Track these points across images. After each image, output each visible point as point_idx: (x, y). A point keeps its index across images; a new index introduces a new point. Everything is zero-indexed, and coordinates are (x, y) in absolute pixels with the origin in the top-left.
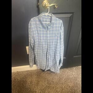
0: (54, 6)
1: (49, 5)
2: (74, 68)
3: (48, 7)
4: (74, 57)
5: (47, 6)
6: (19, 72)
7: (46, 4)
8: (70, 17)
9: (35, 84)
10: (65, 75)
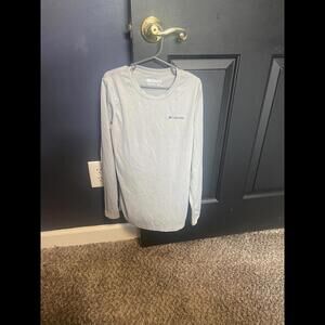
0: (176, 34)
2: (247, 236)
3: (159, 38)
4: (246, 197)
5: (155, 33)
7: (153, 27)
8: (228, 70)
10: (215, 259)
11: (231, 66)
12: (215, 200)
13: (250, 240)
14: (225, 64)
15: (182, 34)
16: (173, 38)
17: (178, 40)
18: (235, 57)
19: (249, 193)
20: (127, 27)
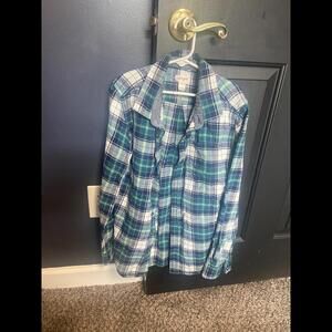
0: (212, 32)
1: (195, 28)
2: (273, 284)
4: (276, 237)
6: (62, 292)
10: (237, 314)
11: (273, 77)
12: (240, 240)
13: (278, 288)
14: (267, 73)
15: (221, 32)
16: (208, 36)
18: (280, 66)
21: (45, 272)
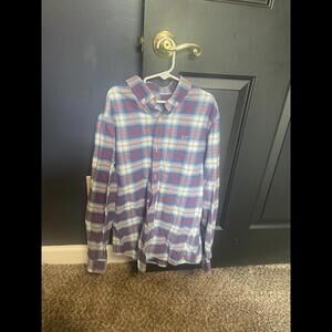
0: (189, 49)
1: (174, 47)
2: (251, 270)
3: (170, 54)
4: (252, 227)
5: (167, 48)
6: (53, 266)
7: (166, 42)
8: (241, 92)
9: (102, 317)
10: (215, 293)
11: (244, 88)
12: (219, 228)
13: (255, 273)
14: (239, 85)
15: (195, 50)
17: (192, 56)
18: (250, 78)
19: (255, 223)
20: (139, 39)
21: (45, 250)
